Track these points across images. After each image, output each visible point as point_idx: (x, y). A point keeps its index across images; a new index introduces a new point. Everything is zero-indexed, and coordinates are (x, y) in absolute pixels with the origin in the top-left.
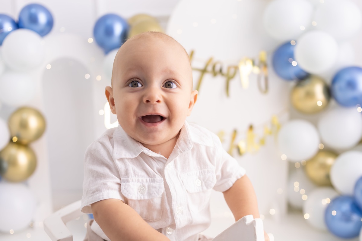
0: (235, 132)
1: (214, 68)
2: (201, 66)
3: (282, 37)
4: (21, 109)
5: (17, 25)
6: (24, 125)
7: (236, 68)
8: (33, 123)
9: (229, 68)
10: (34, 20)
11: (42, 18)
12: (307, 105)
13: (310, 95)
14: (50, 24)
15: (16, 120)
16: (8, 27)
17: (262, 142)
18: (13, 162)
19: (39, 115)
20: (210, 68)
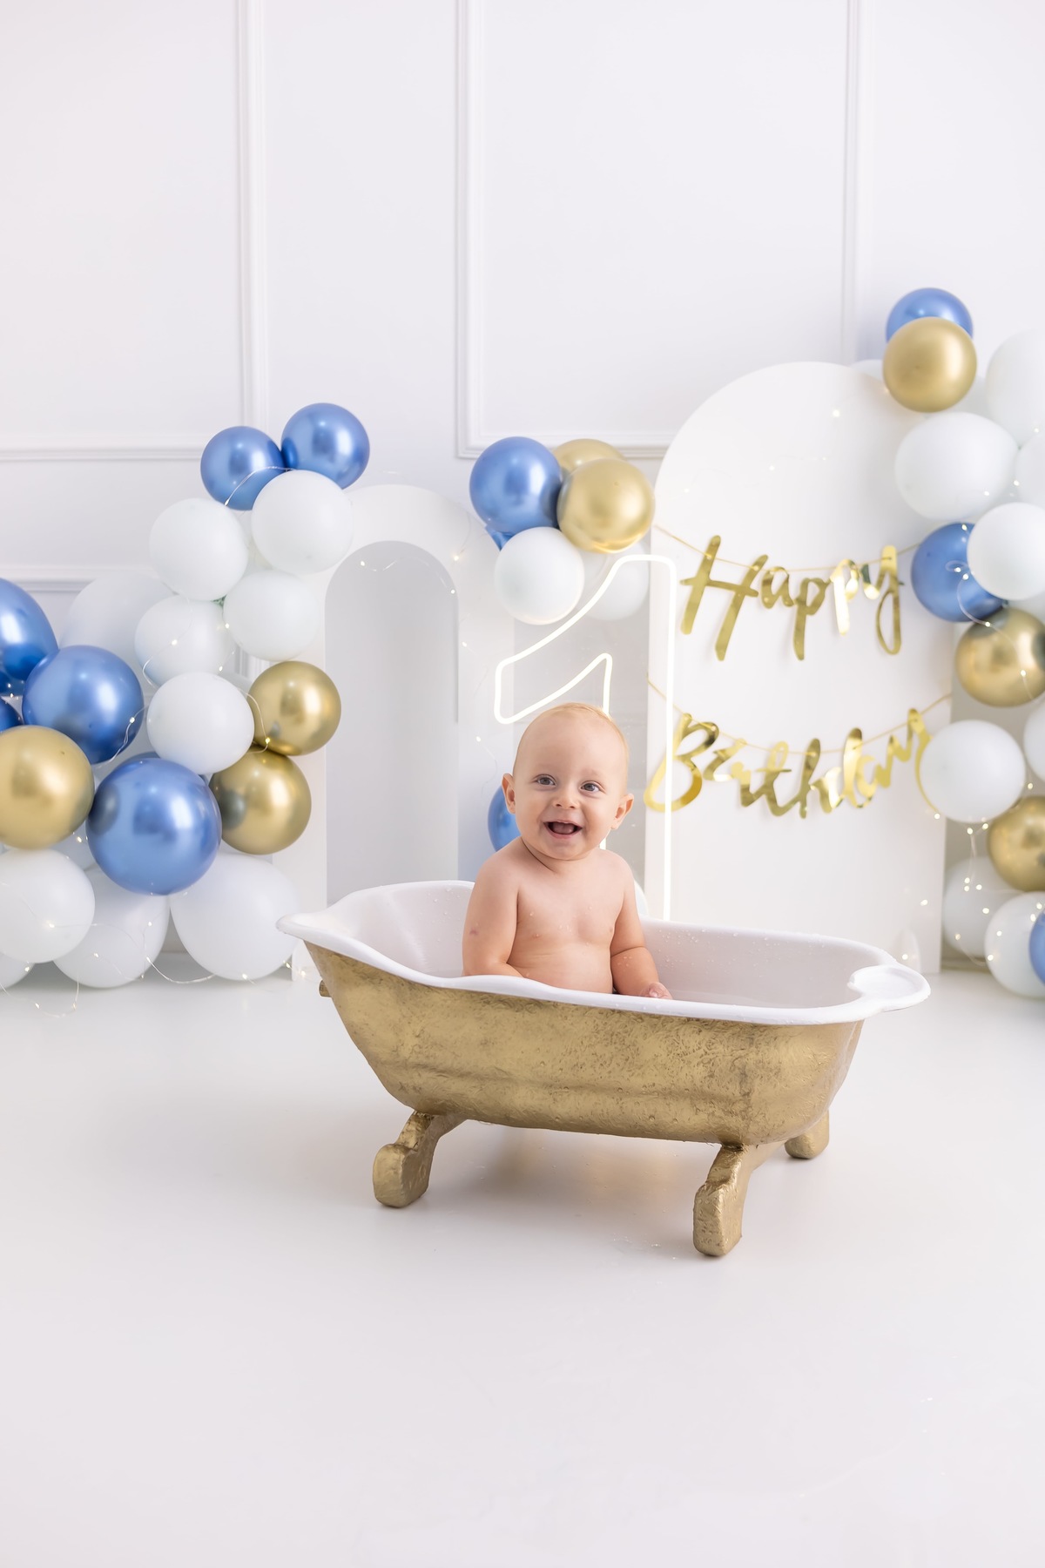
0: (815, 745)
1: (767, 582)
2: (736, 578)
3: (941, 512)
4: (281, 668)
5: (284, 459)
6: (291, 707)
7: (823, 585)
8: (313, 702)
9: (805, 584)
10: (323, 444)
11: (344, 443)
12: (997, 683)
13: (1002, 658)
14: (361, 457)
15: (272, 694)
16: (260, 462)
17: (883, 777)
18: (259, 802)
19: (325, 683)
20: (756, 585)
